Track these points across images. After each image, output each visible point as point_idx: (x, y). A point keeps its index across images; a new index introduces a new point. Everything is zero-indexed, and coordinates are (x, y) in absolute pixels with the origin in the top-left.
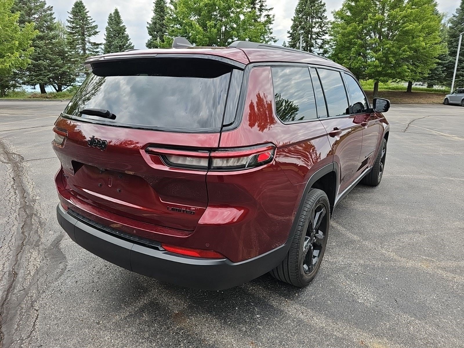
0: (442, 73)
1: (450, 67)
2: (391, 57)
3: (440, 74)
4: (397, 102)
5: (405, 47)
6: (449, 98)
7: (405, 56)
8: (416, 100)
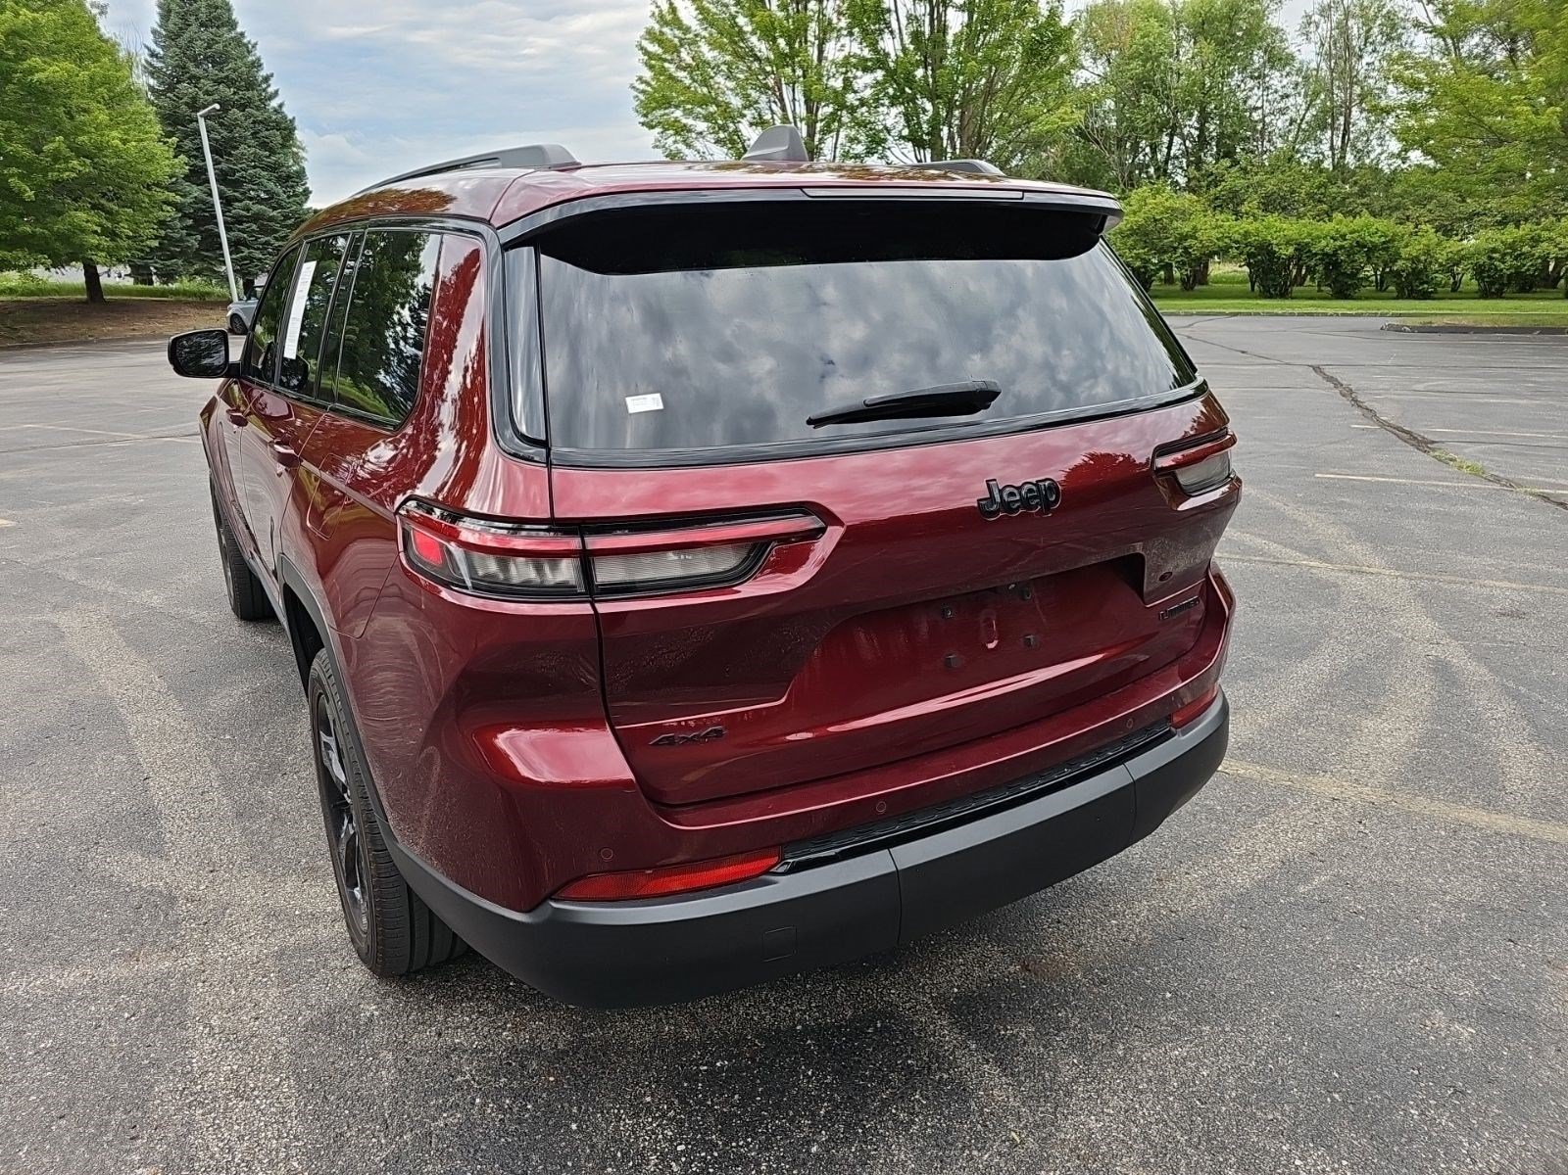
0: (188, 235)
1: (202, 218)
2: (13, 176)
3: (181, 240)
4: (83, 338)
5: (54, 141)
6: (241, 314)
7: (67, 173)
8: (139, 325)
